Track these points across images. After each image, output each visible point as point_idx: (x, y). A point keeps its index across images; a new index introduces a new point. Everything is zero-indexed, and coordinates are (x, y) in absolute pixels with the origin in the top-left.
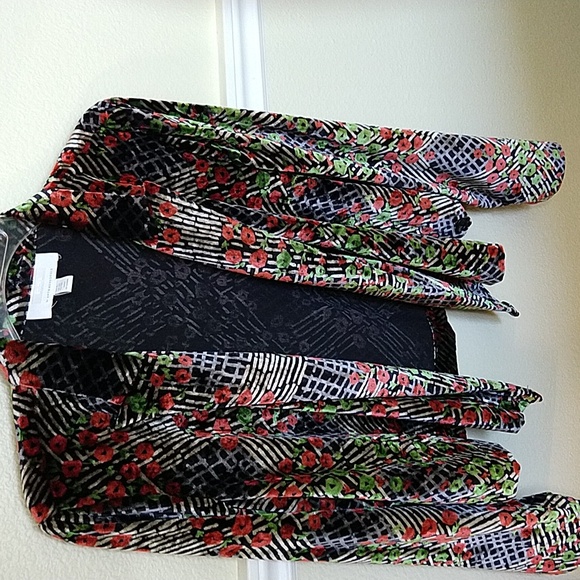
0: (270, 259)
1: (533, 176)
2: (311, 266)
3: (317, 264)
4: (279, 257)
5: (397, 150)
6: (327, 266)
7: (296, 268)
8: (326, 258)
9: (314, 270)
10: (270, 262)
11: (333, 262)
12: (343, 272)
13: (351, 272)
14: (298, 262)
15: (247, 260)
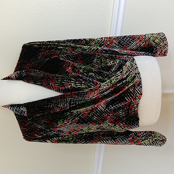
0: (56, 81)
1: (155, 40)
2: (70, 83)
3: (72, 83)
4: (59, 81)
5: (106, 40)
6: (75, 83)
7: (65, 84)
8: (75, 81)
9: (71, 84)
10: (56, 82)
11: (78, 82)
12: (81, 85)
13: (84, 86)
14: (65, 82)
15: (49, 82)
